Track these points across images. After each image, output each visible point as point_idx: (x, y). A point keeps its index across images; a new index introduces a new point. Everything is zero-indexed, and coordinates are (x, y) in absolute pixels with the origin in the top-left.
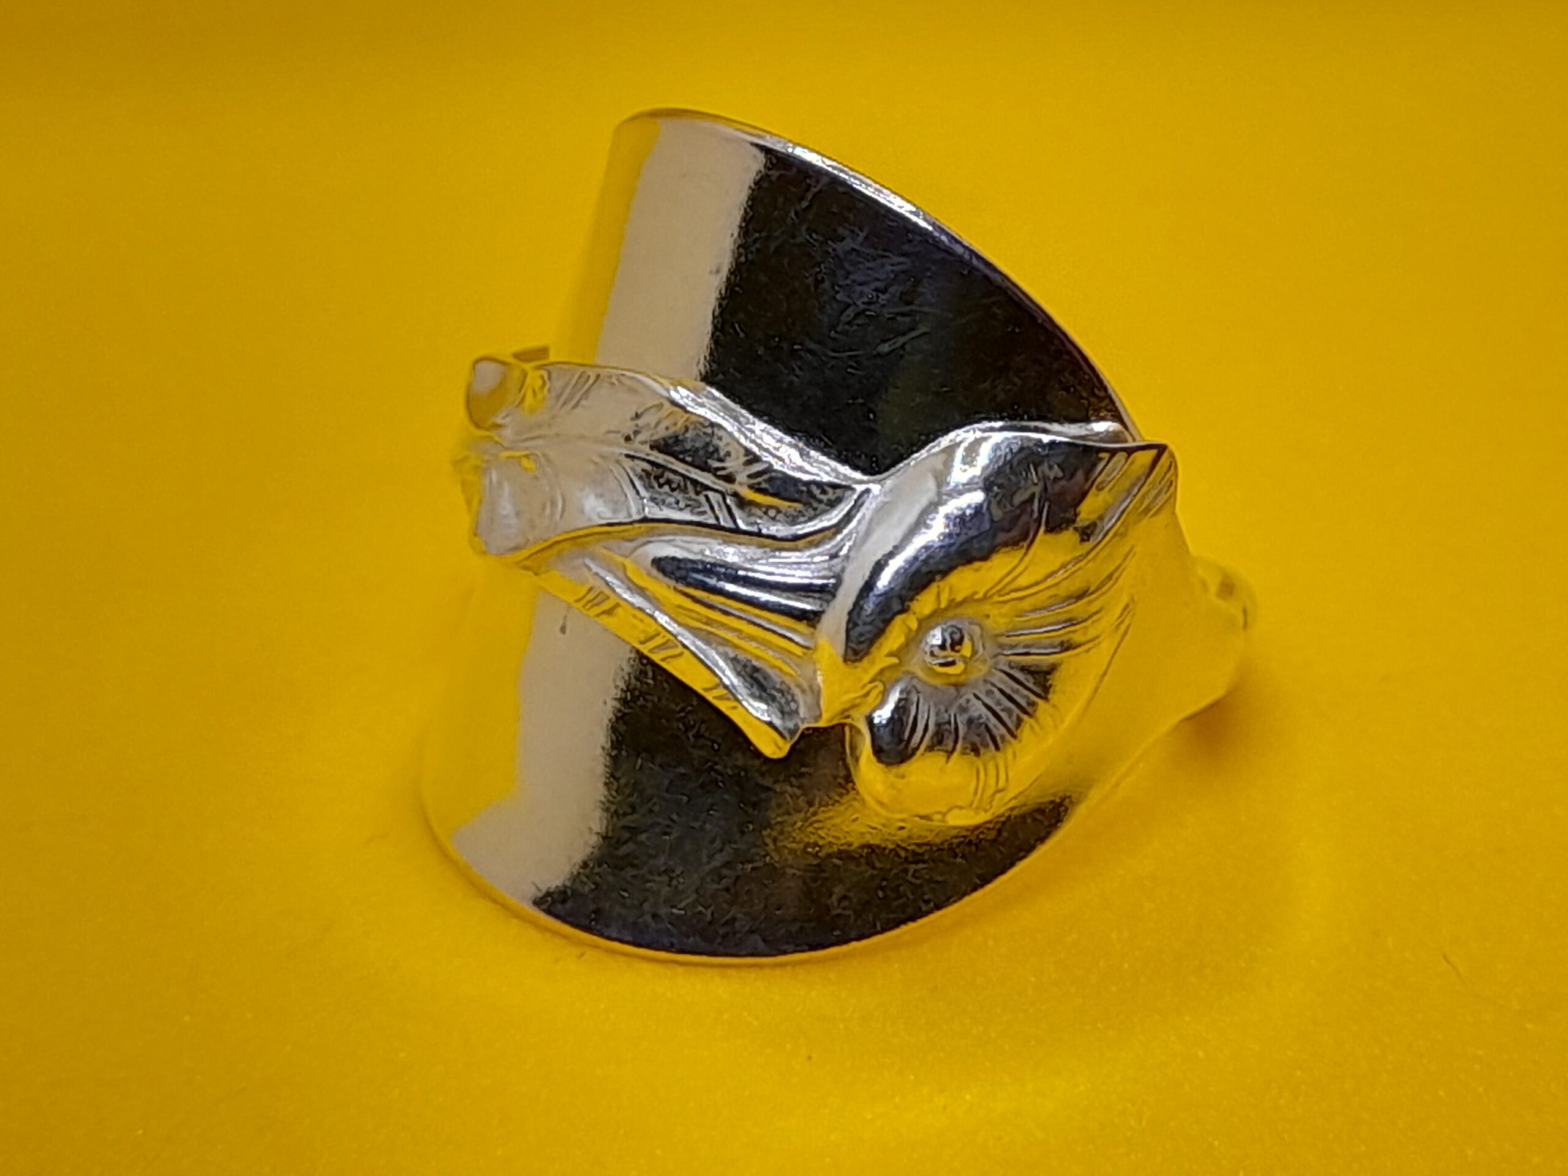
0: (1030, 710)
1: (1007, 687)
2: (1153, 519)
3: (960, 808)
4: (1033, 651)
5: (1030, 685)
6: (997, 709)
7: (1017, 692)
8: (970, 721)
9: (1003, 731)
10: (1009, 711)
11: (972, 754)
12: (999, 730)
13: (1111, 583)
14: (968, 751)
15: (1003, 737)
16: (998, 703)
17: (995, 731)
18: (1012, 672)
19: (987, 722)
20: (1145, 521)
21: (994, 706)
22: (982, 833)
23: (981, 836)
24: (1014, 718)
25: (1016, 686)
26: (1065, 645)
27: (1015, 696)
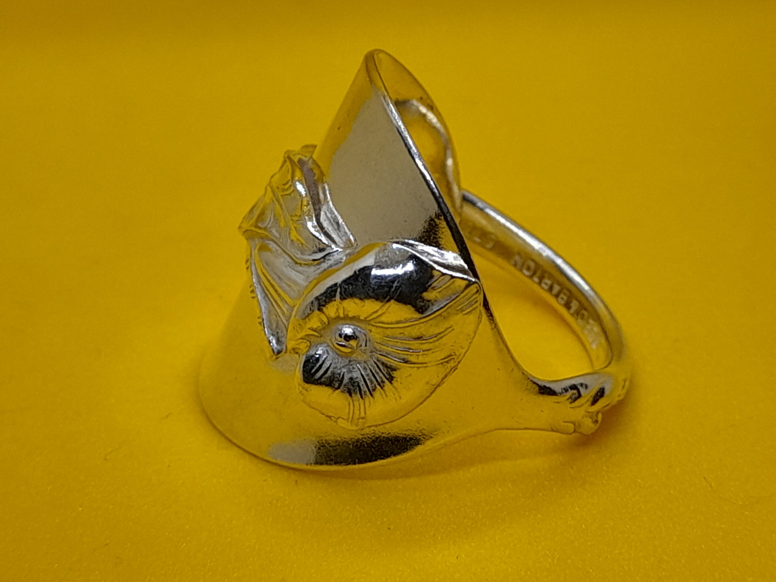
0: (382, 384)
1: (374, 369)
2: (465, 316)
3: (343, 419)
4: (389, 356)
5: (385, 373)
6: (366, 378)
7: (378, 373)
8: (351, 379)
9: (366, 389)
10: (372, 382)
11: (348, 394)
12: (364, 388)
13: (435, 339)
14: (346, 392)
15: (365, 392)
16: (368, 375)
17: (362, 388)
18: (378, 363)
19: (360, 382)
20: (460, 315)
21: (365, 376)
22: (365, 438)
23: (364, 440)
24: (373, 385)
25: (378, 370)
26: (405, 360)
27: (376, 375)
